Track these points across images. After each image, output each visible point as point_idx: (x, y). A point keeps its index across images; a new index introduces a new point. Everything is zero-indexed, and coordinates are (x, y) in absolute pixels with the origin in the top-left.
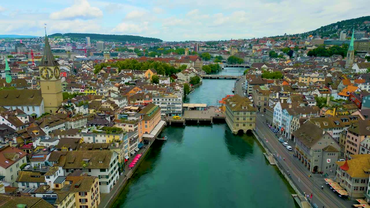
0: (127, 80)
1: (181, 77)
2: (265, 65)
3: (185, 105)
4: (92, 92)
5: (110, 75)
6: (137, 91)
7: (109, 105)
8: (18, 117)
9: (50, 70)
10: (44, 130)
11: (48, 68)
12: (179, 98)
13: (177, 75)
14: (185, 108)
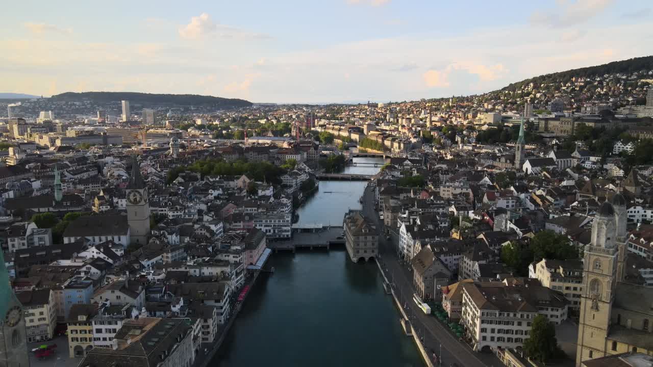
0: (216, 193)
1: (288, 181)
2: (407, 161)
3: (295, 226)
4: (179, 213)
5: (191, 184)
6: (231, 209)
7: (203, 232)
8: (112, 249)
9: (139, 193)
10: (143, 263)
11: (137, 191)
12: (287, 219)
13: (282, 178)
14: (294, 231)
